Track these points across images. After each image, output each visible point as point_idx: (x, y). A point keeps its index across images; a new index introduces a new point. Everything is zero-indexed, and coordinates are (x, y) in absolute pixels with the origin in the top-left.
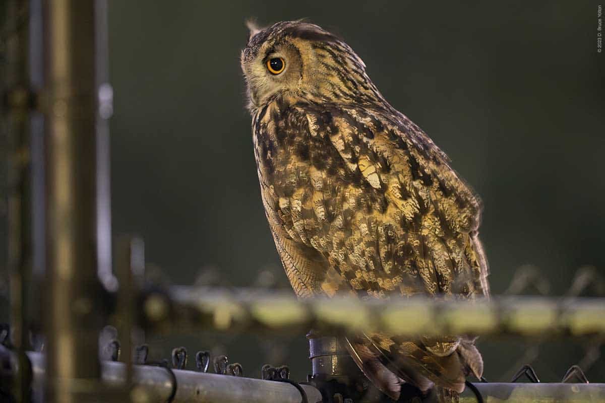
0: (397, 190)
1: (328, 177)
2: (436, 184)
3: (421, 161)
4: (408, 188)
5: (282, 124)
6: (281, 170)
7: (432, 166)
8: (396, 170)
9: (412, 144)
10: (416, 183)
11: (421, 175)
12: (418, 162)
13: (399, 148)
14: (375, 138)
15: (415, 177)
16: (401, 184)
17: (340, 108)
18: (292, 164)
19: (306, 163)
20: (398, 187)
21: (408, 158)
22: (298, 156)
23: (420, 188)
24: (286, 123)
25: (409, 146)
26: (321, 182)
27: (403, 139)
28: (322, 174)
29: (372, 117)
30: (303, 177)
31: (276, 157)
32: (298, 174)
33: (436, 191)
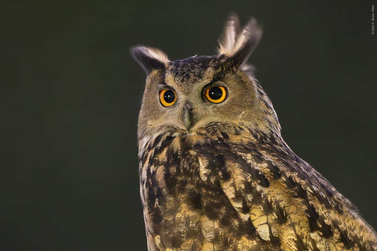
0: (293, 243)
1: (220, 227)
2: (337, 236)
3: (321, 210)
4: (304, 241)
5: (173, 170)
6: (169, 220)
7: (333, 215)
8: (293, 221)
9: (312, 192)
10: (314, 235)
11: (321, 226)
12: (317, 212)
13: (297, 197)
14: (270, 187)
15: (313, 228)
16: (297, 236)
17: (235, 151)
18: (182, 212)
19: (197, 212)
20: (293, 239)
21: (306, 208)
22: (188, 205)
23: (318, 240)
24: (178, 169)
25: (309, 194)
26: (212, 233)
27: (302, 186)
28: (214, 224)
29: (269, 162)
30: (193, 227)
31: (165, 205)
32: (187, 224)
33: (336, 243)
